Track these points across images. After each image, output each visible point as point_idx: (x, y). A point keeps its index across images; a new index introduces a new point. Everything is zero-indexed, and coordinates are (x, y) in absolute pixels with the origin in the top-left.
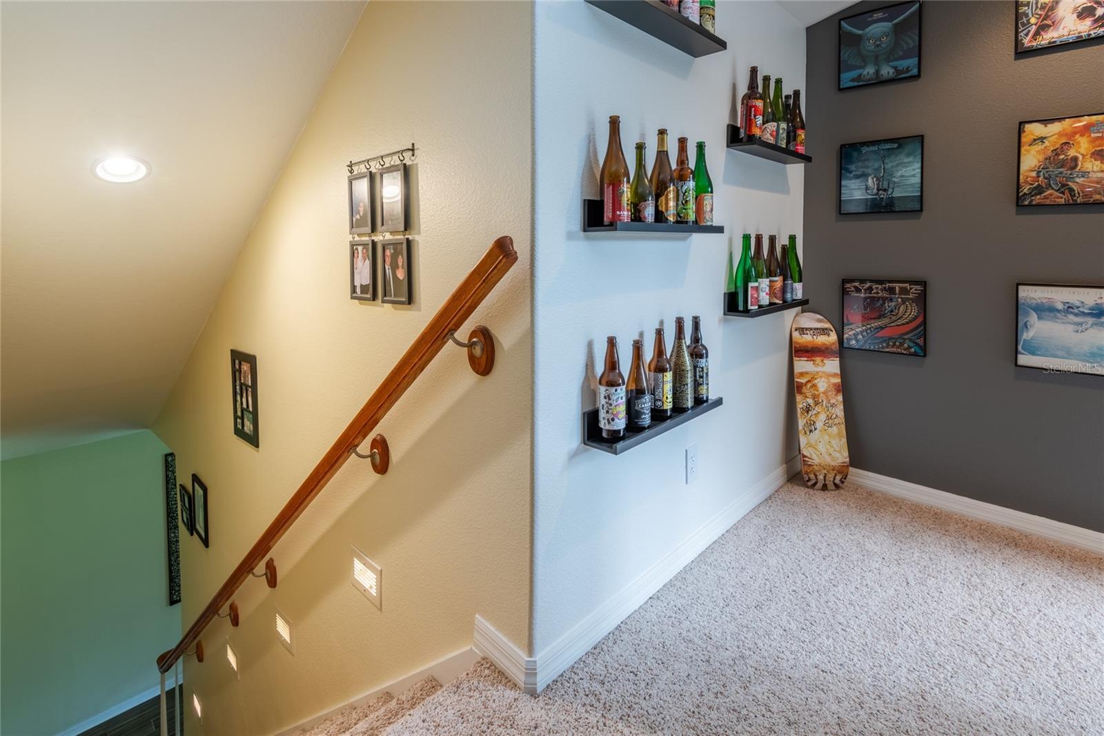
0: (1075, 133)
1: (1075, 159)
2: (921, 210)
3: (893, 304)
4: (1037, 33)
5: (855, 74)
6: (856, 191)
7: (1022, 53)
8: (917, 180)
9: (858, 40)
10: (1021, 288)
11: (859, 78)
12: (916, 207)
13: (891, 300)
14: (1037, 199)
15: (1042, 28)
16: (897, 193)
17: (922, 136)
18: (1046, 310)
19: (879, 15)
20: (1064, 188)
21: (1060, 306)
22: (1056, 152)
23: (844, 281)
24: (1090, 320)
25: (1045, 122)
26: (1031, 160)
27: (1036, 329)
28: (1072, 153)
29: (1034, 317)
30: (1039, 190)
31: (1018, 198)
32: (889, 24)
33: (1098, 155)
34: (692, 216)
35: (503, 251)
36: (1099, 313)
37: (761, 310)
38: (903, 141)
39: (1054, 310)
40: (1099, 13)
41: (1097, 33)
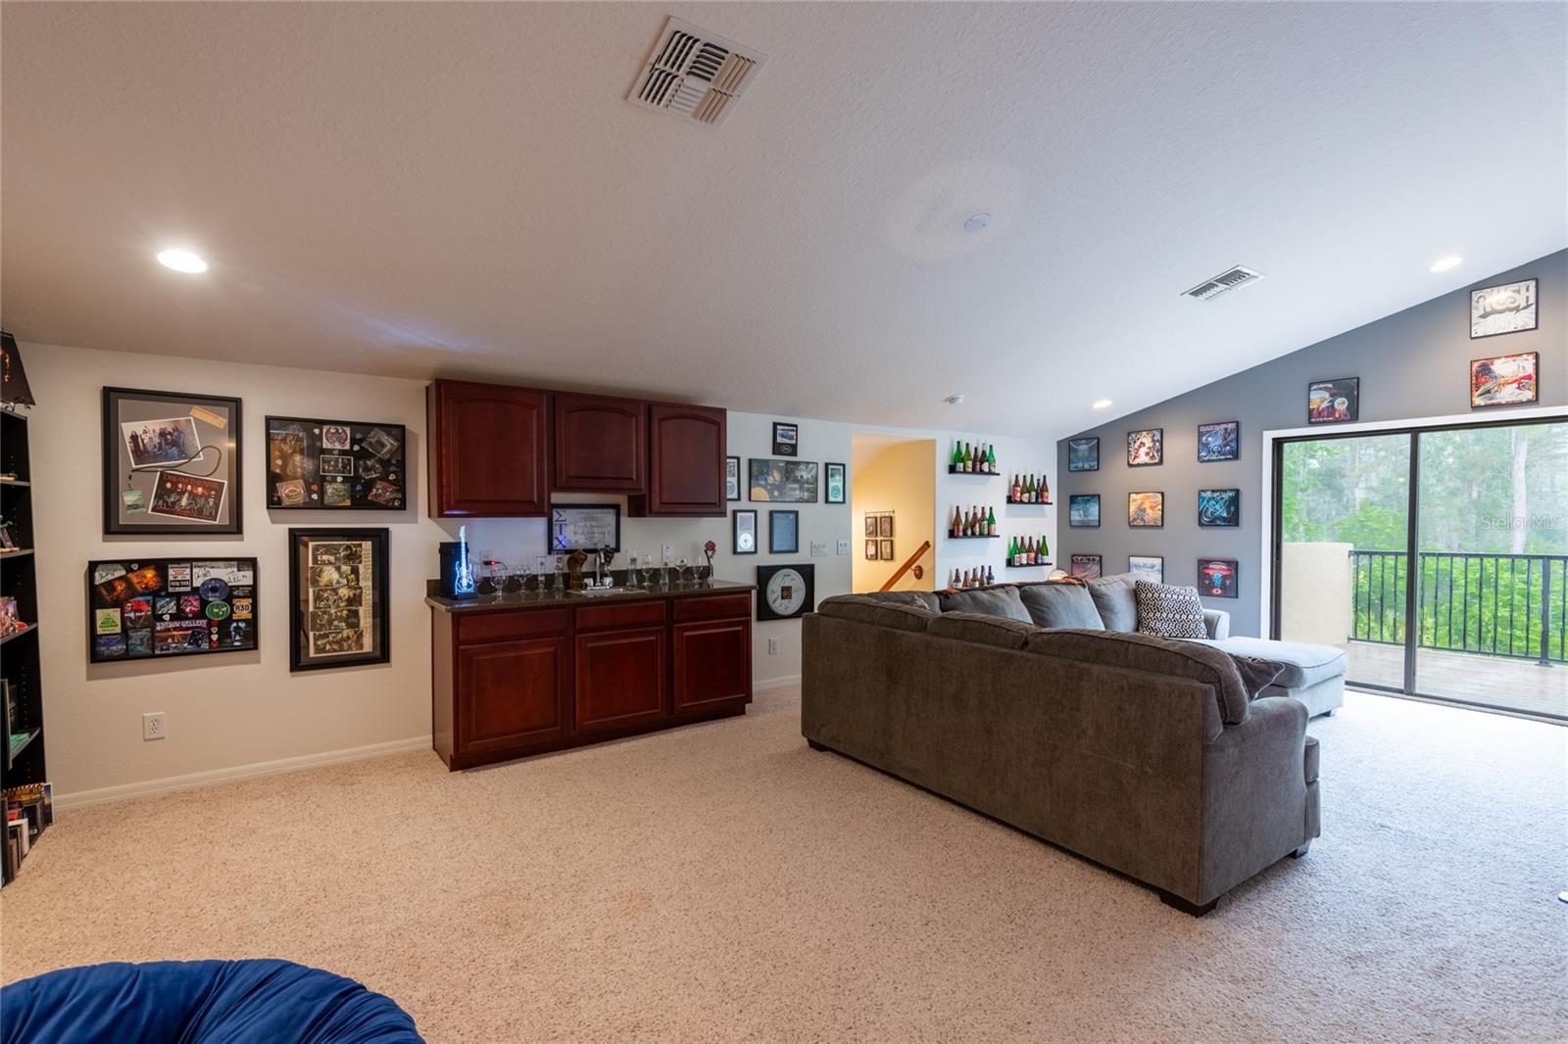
0: (1144, 499)
1: (1145, 509)
2: (1099, 525)
3: (1090, 566)
4: (1134, 459)
5: (1074, 465)
6: (1076, 516)
7: (1130, 466)
8: (1098, 513)
9: (1076, 450)
10: (1131, 557)
11: (1076, 467)
12: (1097, 524)
13: (1089, 564)
14: (1135, 523)
15: (1135, 457)
16: (1091, 518)
17: (1099, 496)
18: (1137, 566)
19: (1083, 441)
20: (1142, 520)
21: (1142, 565)
22: (1140, 505)
23: (1073, 556)
24: (1151, 570)
25: (1137, 493)
26: (1133, 508)
28: (1144, 506)
29: (1134, 569)
30: (1135, 520)
31: (1129, 523)
32: (1088, 446)
33: (1151, 507)
34: (986, 532)
35: (927, 545)
36: (1153, 567)
37: (1022, 565)
38: (1094, 496)
39: (1139, 566)
40: (1151, 454)
41: (1151, 462)
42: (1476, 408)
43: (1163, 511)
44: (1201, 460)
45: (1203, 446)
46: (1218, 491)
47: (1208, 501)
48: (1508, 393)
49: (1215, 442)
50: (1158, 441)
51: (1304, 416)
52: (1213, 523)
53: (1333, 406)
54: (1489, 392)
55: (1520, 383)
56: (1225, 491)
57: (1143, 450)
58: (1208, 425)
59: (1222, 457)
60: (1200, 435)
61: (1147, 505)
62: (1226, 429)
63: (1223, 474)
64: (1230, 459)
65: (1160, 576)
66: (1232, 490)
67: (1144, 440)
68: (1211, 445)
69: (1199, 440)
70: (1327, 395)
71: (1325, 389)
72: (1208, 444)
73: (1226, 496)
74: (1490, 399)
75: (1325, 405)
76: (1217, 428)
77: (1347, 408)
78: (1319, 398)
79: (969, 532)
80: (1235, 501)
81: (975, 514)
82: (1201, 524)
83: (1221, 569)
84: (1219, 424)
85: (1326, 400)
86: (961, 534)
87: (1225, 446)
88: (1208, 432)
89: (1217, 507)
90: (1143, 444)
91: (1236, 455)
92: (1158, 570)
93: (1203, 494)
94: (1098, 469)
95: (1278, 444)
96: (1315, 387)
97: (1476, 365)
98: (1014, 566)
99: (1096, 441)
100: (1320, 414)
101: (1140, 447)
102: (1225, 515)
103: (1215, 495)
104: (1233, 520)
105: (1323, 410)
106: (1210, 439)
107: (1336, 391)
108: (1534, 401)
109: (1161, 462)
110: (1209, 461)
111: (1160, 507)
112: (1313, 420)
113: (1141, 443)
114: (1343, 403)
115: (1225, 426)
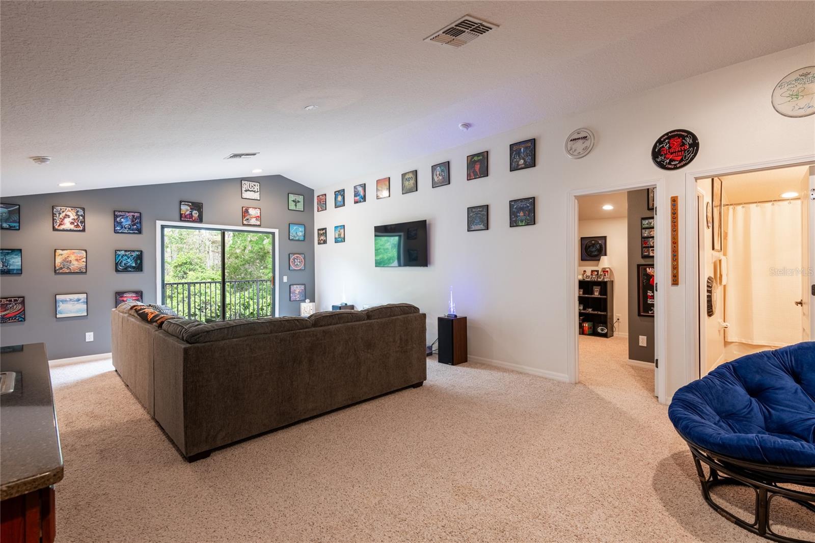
0: (70, 254)
1: (71, 261)
2: (21, 273)
3: (11, 306)
4: (59, 225)
8: (20, 264)
10: (57, 296)
12: (19, 272)
13: (10, 304)
14: (61, 271)
15: (60, 224)
17: (21, 250)
18: (63, 301)
21: (68, 300)
24: (76, 302)
25: (63, 250)
26: (59, 260)
27: (61, 307)
28: (70, 259)
29: (61, 303)
30: (61, 268)
31: (55, 271)
32: (6, 210)
33: (77, 260)
36: (79, 300)
38: (13, 251)
39: (66, 301)
40: (76, 224)
41: (76, 229)
42: (244, 225)
43: (86, 262)
44: (116, 232)
45: (117, 223)
46: (129, 251)
47: (122, 257)
48: (253, 221)
49: (126, 223)
50: (82, 215)
51: (178, 217)
52: (126, 269)
53: (192, 214)
54: (248, 219)
55: (257, 218)
56: (134, 251)
57: (67, 221)
58: (121, 211)
59: (131, 232)
60: (116, 217)
61: (72, 258)
62: (133, 216)
63: (130, 241)
64: (136, 233)
65: (86, 305)
66: (138, 251)
67: (68, 213)
68: (124, 224)
69: (115, 220)
70: (189, 208)
71: (188, 205)
72: (122, 223)
73: (134, 254)
74: (249, 222)
75: (188, 213)
76: (128, 214)
77: (198, 216)
78: (185, 209)
80: (140, 257)
82: (117, 271)
83: (132, 297)
84: (129, 212)
85: (188, 210)
87: (133, 225)
88: (121, 215)
89: (129, 260)
90: (67, 216)
91: (140, 231)
92: (84, 302)
93: (118, 252)
94: (19, 229)
95: (163, 227)
96: (183, 203)
97: (244, 209)
99: (18, 207)
100: (186, 217)
101: (65, 218)
102: (134, 265)
103: (127, 253)
104: (139, 268)
105: (187, 215)
106: (122, 220)
107: (193, 207)
108: (259, 226)
109: (84, 230)
110: (122, 233)
111: (84, 260)
112: (183, 219)
113: (66, 215)
114: (196, 213)
115: (133, 214)
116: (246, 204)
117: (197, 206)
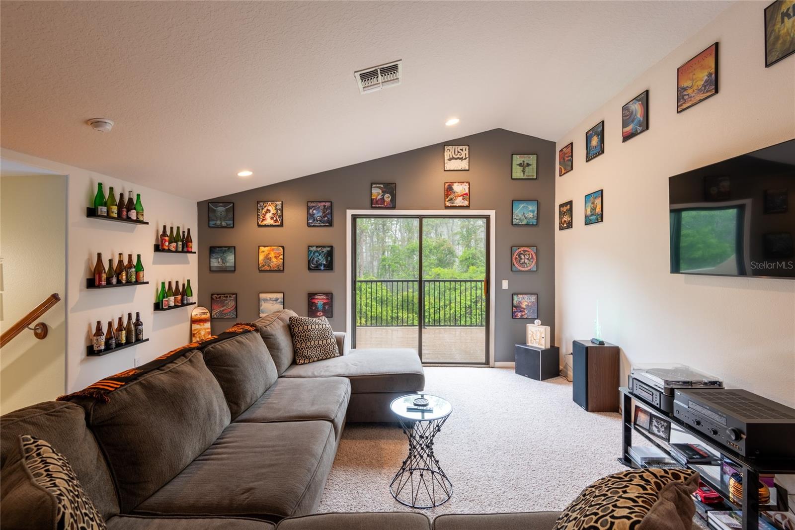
0: (270, 251)
1: (271, 258)
2: (235, 270)
3: (227, 302)
4: (262, 221)
5: (214, 222)
6: (215, 263)
7: (259, 226)
8: (233, 261)
9: (214, 211)
10: (260, 294)
11: (215, 224)
12: (234, 270)
13: (226, 300)
14: (263, 269)
15: (263, 220)
16: (228, 265)
17: (235, 247)
18: (265, 300)
19: (221, 204)
20: (269, 266)
21: (269, 299)
22: (267, 255)
23: (212, 295)
24: (275, 302)
25: (265, 246)
26: (261, 257)
27: (264, 306)
28: (270, 256)
29: (263, 302)
30: (263, 266)
31: (259, 268)
32: (224, 208)
33: (276, 257)
34: (134, 280)
35: (55, 298)
36: (277, 300)
37: (170, 308)
38: (229, 247)
39: (267, 300)
40: (275, 219)
41: (275, 224)
42: (447, 208)
43: (283, 259)
44: (309, 225)
45: (310, 216)
46: (320, 247)
47: (314, 254)
48: (459, 201)
49: (318, 214)
50: (280, 209)
51: (368, 203)
52: (317, 268)
53: (383, 198)
54: (451, 199)
55: (465, 196)
56: (324, 247)
57: (269, 215)
58: (313, 202)
59: (322, 224)
60: (309, 208)
61: (272, 255)
62: (325, 206)
63: (322, 235)
64: (327, 226)
65: (282, 306)
66: (328, 246)
67: (270, 208)
68: (316, 216)
69: (308, 212)
70: (380, 191)
71: (380, 188)
72: (314, 215)
73: (325, 250)
74: (452, 203)
75: (379, 197)
76: (319, 204)
77: (391, 200)
78: (376, 192)
79: (114, 281)
80: (330, 254)
81: (121, 262)
82: (309, 269)
83: (322, 299)
84: (320, 202)
85: (380, 194)
86: (104, 283)
87: (324, 217)
88: (313, 206)
89: (320, 257)
90: (268, 211)
91: (330, 224)
92: (281, 302)
93: (311, 249)
94: (233, 227)
95: (355, 218)
96: (374, 186)
97: (447, 185)
98: (163, 309)
99: (232, 205)
100: (377, 202)
101: (266, 213)
102: (325, 263)
103: (319, 249)
104: (329, 266)
105: (379, 200)
106: (315, 211)
107: (385, 190)
108: (468, 207)
109: (282, 225)
110: (314, 226)
111: (282, 257)
112: (373, 206)
113: (268, 210)
114: (389, 197)
115: (324, 204)
116: (450, 177)
117: (390, 188)
